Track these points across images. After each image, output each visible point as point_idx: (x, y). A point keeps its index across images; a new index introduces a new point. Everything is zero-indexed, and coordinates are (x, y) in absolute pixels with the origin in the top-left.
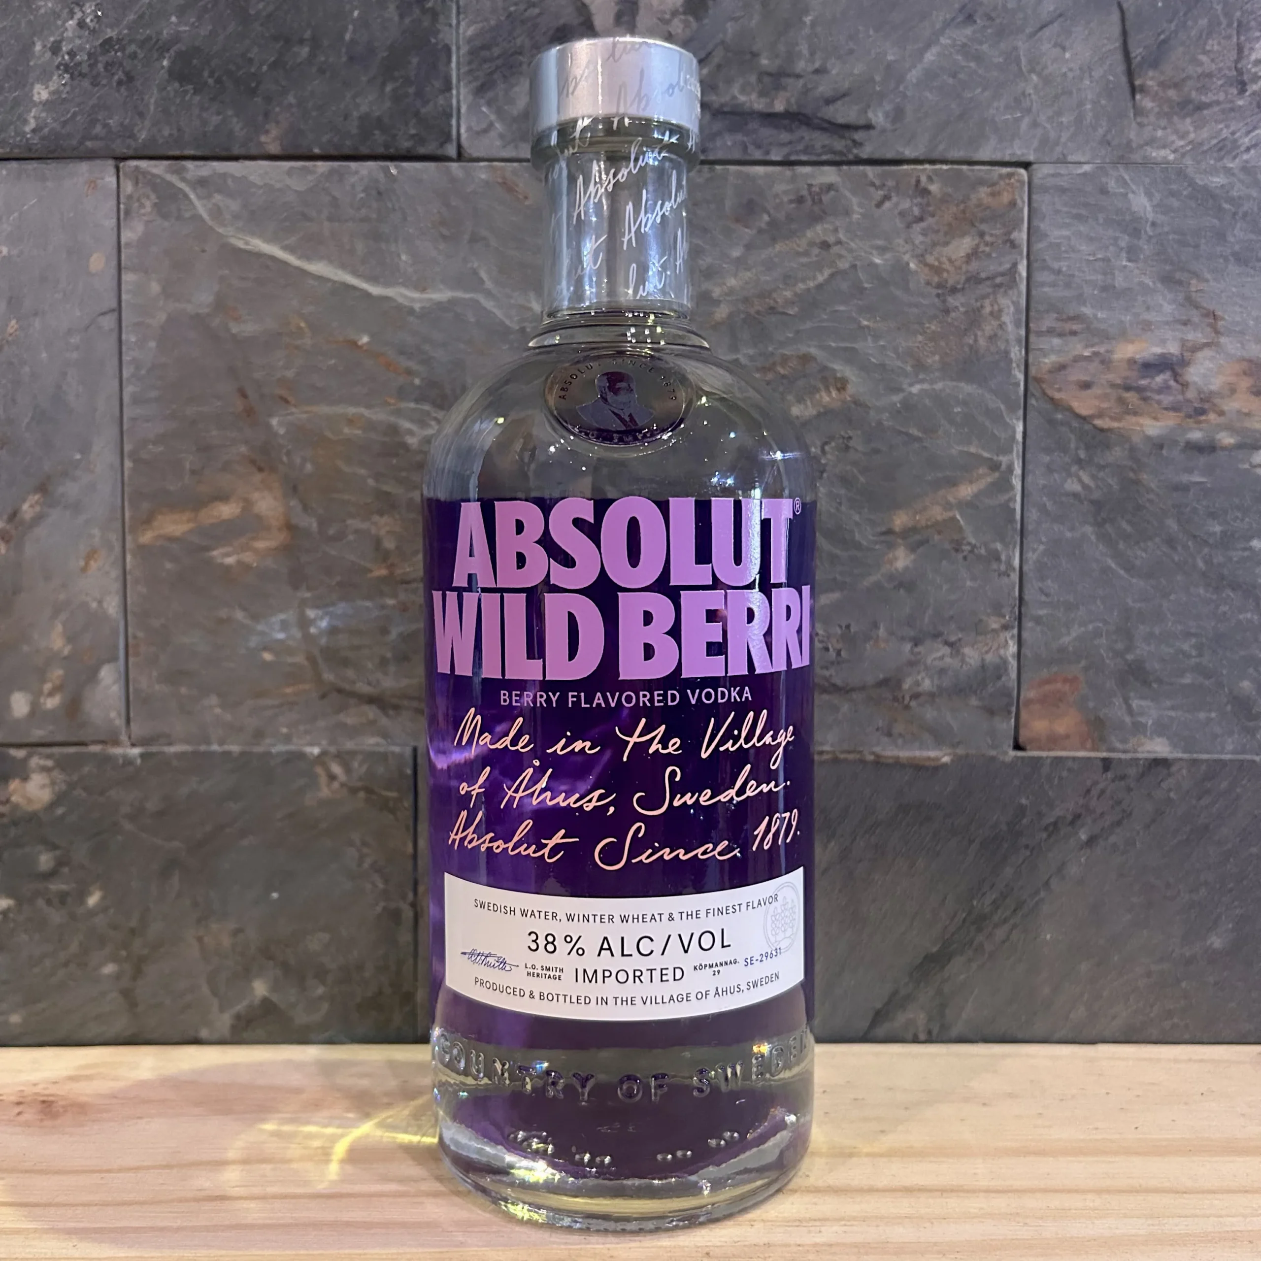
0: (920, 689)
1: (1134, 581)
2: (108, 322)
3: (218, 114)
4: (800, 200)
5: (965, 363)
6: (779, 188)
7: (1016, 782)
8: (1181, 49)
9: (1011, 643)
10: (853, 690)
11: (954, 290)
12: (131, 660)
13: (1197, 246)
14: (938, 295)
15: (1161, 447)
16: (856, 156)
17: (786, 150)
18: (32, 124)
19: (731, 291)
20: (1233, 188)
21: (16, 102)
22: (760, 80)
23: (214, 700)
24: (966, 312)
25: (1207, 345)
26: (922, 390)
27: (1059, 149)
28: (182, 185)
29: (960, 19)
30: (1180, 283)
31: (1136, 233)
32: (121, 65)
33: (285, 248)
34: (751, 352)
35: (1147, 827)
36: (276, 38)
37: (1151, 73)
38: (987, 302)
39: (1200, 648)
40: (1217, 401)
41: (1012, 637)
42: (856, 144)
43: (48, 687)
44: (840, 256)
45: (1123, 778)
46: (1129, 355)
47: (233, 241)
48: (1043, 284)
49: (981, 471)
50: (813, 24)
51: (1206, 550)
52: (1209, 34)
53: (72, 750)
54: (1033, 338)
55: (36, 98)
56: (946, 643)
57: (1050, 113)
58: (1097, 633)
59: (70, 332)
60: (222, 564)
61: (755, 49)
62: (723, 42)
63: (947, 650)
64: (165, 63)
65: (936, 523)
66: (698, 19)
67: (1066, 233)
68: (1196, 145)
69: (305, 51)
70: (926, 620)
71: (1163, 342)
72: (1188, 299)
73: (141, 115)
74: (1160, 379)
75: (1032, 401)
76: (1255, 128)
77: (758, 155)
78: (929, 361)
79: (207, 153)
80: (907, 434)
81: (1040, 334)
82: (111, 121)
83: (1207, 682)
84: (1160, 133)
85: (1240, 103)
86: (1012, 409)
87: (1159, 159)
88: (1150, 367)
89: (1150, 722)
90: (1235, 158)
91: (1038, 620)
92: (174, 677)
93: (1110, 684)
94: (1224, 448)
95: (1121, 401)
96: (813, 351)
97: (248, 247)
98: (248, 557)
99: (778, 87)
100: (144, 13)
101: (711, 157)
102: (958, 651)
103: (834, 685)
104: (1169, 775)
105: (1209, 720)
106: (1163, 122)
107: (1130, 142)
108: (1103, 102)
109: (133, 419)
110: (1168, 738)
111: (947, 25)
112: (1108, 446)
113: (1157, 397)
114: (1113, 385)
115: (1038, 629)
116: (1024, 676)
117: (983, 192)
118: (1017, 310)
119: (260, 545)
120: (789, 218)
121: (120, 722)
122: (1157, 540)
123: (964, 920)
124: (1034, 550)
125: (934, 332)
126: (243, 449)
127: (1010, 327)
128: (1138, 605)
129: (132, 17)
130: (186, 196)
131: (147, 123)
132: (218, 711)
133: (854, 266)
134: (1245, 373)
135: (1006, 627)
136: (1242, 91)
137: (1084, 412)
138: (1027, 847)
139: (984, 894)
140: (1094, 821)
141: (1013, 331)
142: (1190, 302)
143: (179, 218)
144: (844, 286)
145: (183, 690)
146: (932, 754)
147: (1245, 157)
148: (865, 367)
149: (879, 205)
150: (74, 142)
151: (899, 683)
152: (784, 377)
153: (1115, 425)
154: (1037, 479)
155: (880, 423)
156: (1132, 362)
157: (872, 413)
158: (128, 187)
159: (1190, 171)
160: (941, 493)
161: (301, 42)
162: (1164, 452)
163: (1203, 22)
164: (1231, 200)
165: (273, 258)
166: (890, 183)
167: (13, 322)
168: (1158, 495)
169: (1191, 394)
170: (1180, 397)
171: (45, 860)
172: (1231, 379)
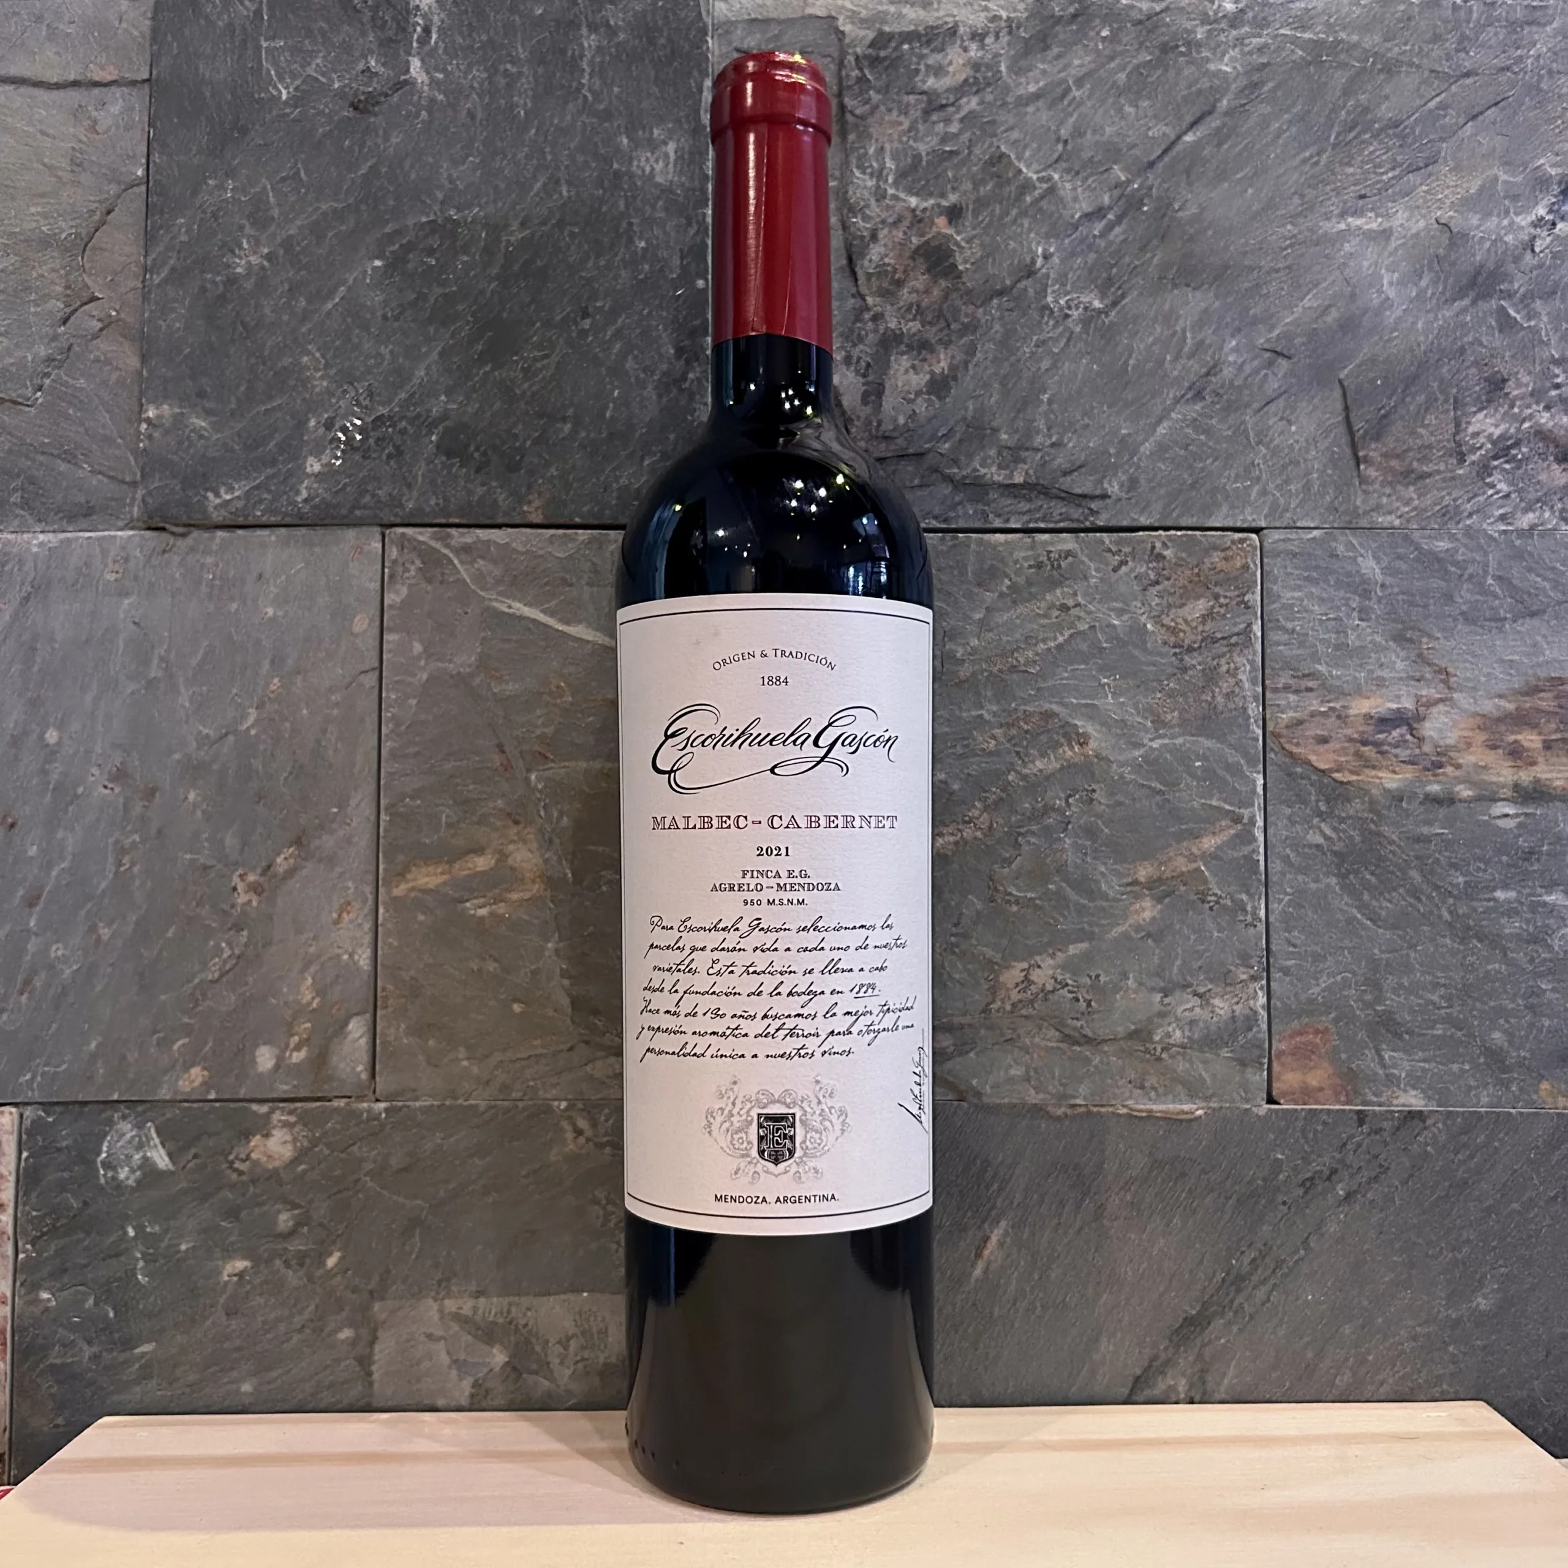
0: (1172, 1041)
1: (1381, 931)
2: (371, 680)
3: (483, 484)
4: (1039, 566)
5: (1204, 719)
6: (1020, 554)
7: (1272, 1136)
8: (1399, 424)
9: (1260, 994)
10: (1105, 1041)
11: (1190, 650)
12: (379, 1013)
13: (1426, 606)
14: (1175, 654)
15: (1401, 800)
16: (1092, 523)
17: (1026, 518)
18: (304, 494)
19: (974, 651)
20: (1457, 551)
21: (290, 474)
22: (999, 454)
23: (462, 1053)
24: (1204, 670)
25: (1441, 700)
26: (1162, 745)
27: (1288, 515)
28: (446, 551)
29: (1189, 396)
30: (1411, 641)
31: (1366, 594)
32: (391, 439)
33: (544, 611)
34: (995, 708)
35: (1405, 1183)
36: (540, 416)
37: (1373, 446)
38: (1223, 661)
39: (1448, 998)
40: (1452, 754)
41: (1261, 988)
42: (1093, 512)
43: (296, 1038)
44: (1079, 618)
45: (1378, 1131)
46: (1364, 711)
47: (495, 604)
48: (1278, 644)
49: (1223, 823)
50: (1050, 402)
51: (1451, 901)
52: (1427, 410)
53: (318, 1104)
54: (1268, 695)
55: (309, 470)
56: (1196, 994)
57: (1279, 482)
58: (1346, 983)
59: (331, 690)
60: (474, 916)
61: (995, 424)
62: (964, 419)
63: (1197, 1001)
64: (434, 438)
65: (1182, 874)
66: (940, 398)
67: (1297, 594)
68: (1420, 511)
69: (568, 427)
70: (1175, 970)
71: (1398, 697)
72: (1420, 655)
73: (409, 486)
74: (1396, 733)
75: (1271, 755)
76: (1475, 496)
77: (998, 523)
78: (1169, 717)
79: (472, 522)
80: (1150, 787)
81: (1276, 690)
82: (380, 492)
83: (1459, 1034)
84: (1385, 500)
85: (1461, 472)
86: (1252, 763)
87: (1386, 525)
88: (1385, 722)
89: (1403, 1075)
90: (1458, 523)
91: (1286, 971)
92: (421, 1030)
93: (1362, 1035)
94: (1460, 801)
95: (1358, 755)
96: (1055, 708)
97: (511, 611)
98: (501, 909)
99: (1017, 460)
100: (415, 393)
101: (954, 526)
102: (1208, 1003)
103: (1085, 1036)
104: (1425, 1128)
105: (1461, 1069)
106: (1388, 491)
107: (1356, 508)
108: (1330, 472)
109: (391, 774)
110: (1423, 1091)
111: (1177, 401)
112: (1349, 801)
113: (1394, 751)
114: (1351, 740)
115: (1288, 979)
116: (1274, 1028)
117: (1216, 556)
118: (1253, 669)
119: (515, 896)
120: (1029, 583)
121: (364, 1076)
122: (1401, 890)
123: (1224, 1280)
124: (1280, 901)
125: (1172, 690)
126: (500, 803)
127: (1247, 685)
128: (1385, 956)
129: (403, 395)
130: (451, 562)
131: (415, 493)
132: (465, 1063)
133: (1093, 627)
134: (1479, 728)
135: (1254, 978)
136: (1462, 460)
137: (1322, 766)
138: (1284, 1203)
139: (1243, 1253)
140: (1352, 1176)
141: (1250, 689)
142: (1421, 659)
143: (442, 582)
144: (1084, 647)
145: (431, 1043)
146: (1186, 1107)
147: (1468, 522)
148: (1105, 723)
149: (1115, 570)
150: (344, 511)
151: (1150, 1034)
152: (1027, 732)
153: (1355, 778)
154: (1279, 830)
155: (1122, 777)
156: (1368, 717)
157: (1114, 766)
158: (393, 553)
159: (1416, 535)
160: (1185, 844)
161: (564, 419)
162: (1404, 804)
163: (1421, 399)
164: (1456, 564)
165: (534, 621)
166: (1127, 550)
167: (276, 681)
168: (1399, 846)
169: (1427, 748)
170: (1417, 751)
171: (285, 1220)
172: (1466, 733)
